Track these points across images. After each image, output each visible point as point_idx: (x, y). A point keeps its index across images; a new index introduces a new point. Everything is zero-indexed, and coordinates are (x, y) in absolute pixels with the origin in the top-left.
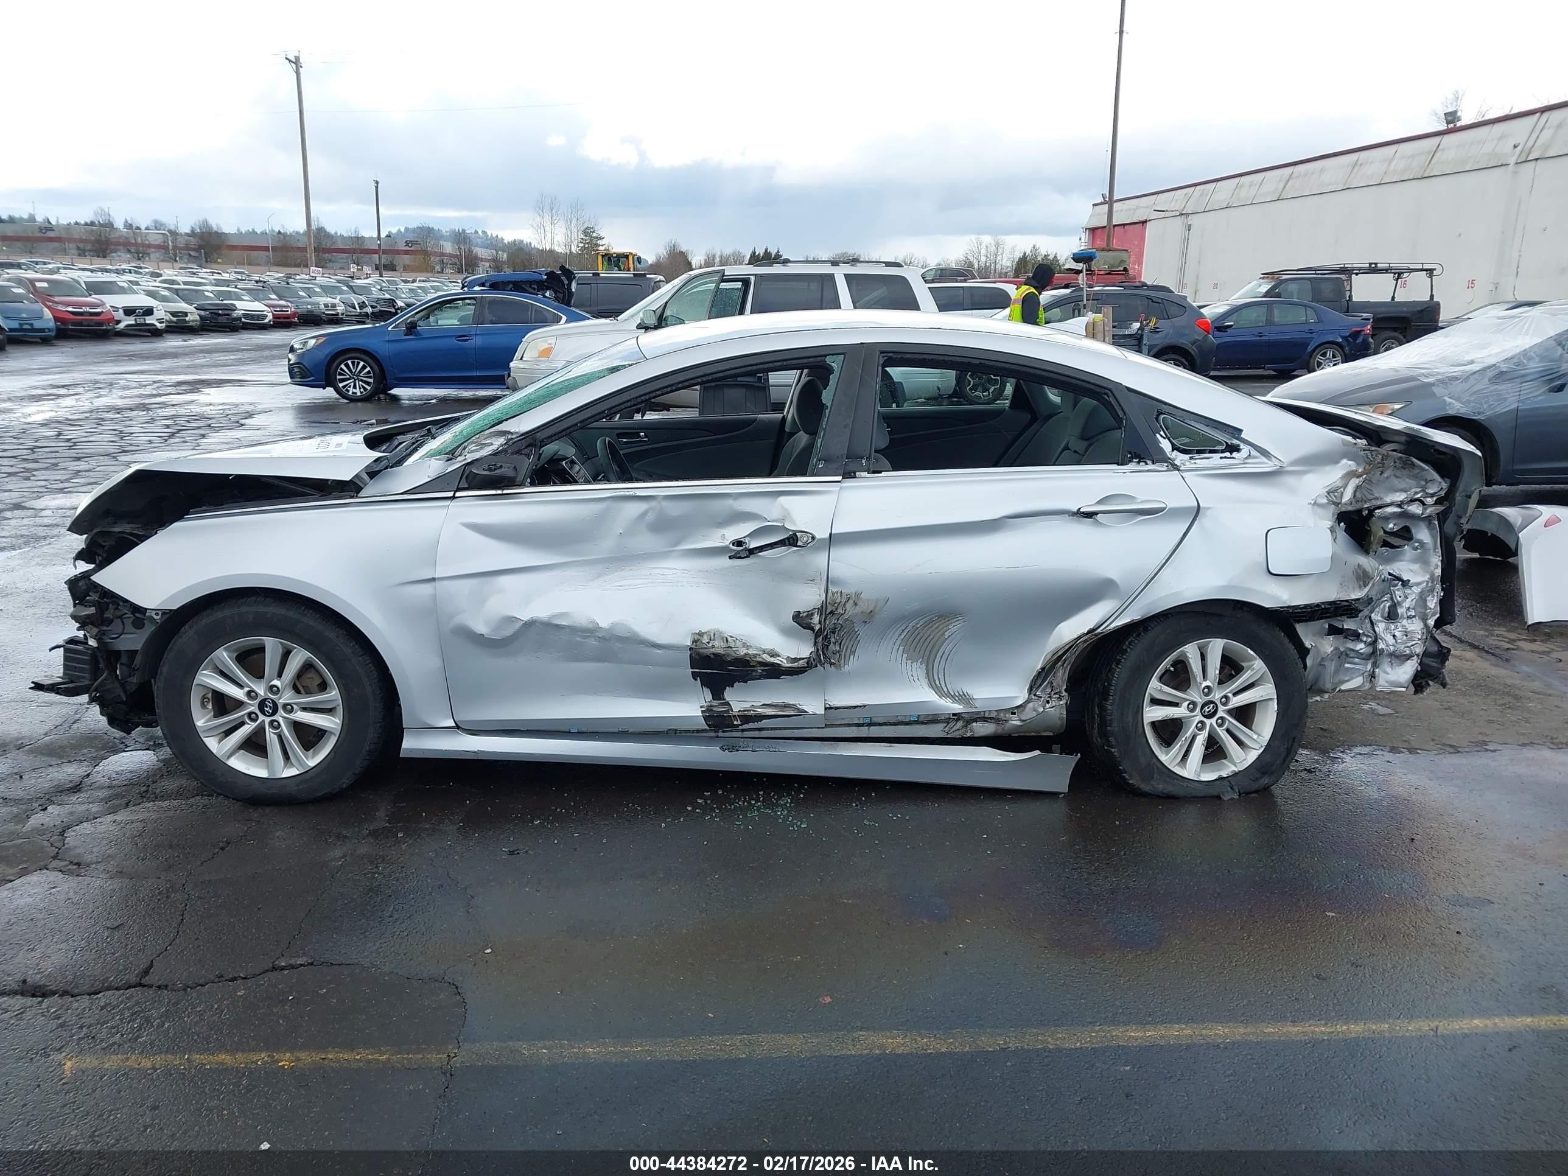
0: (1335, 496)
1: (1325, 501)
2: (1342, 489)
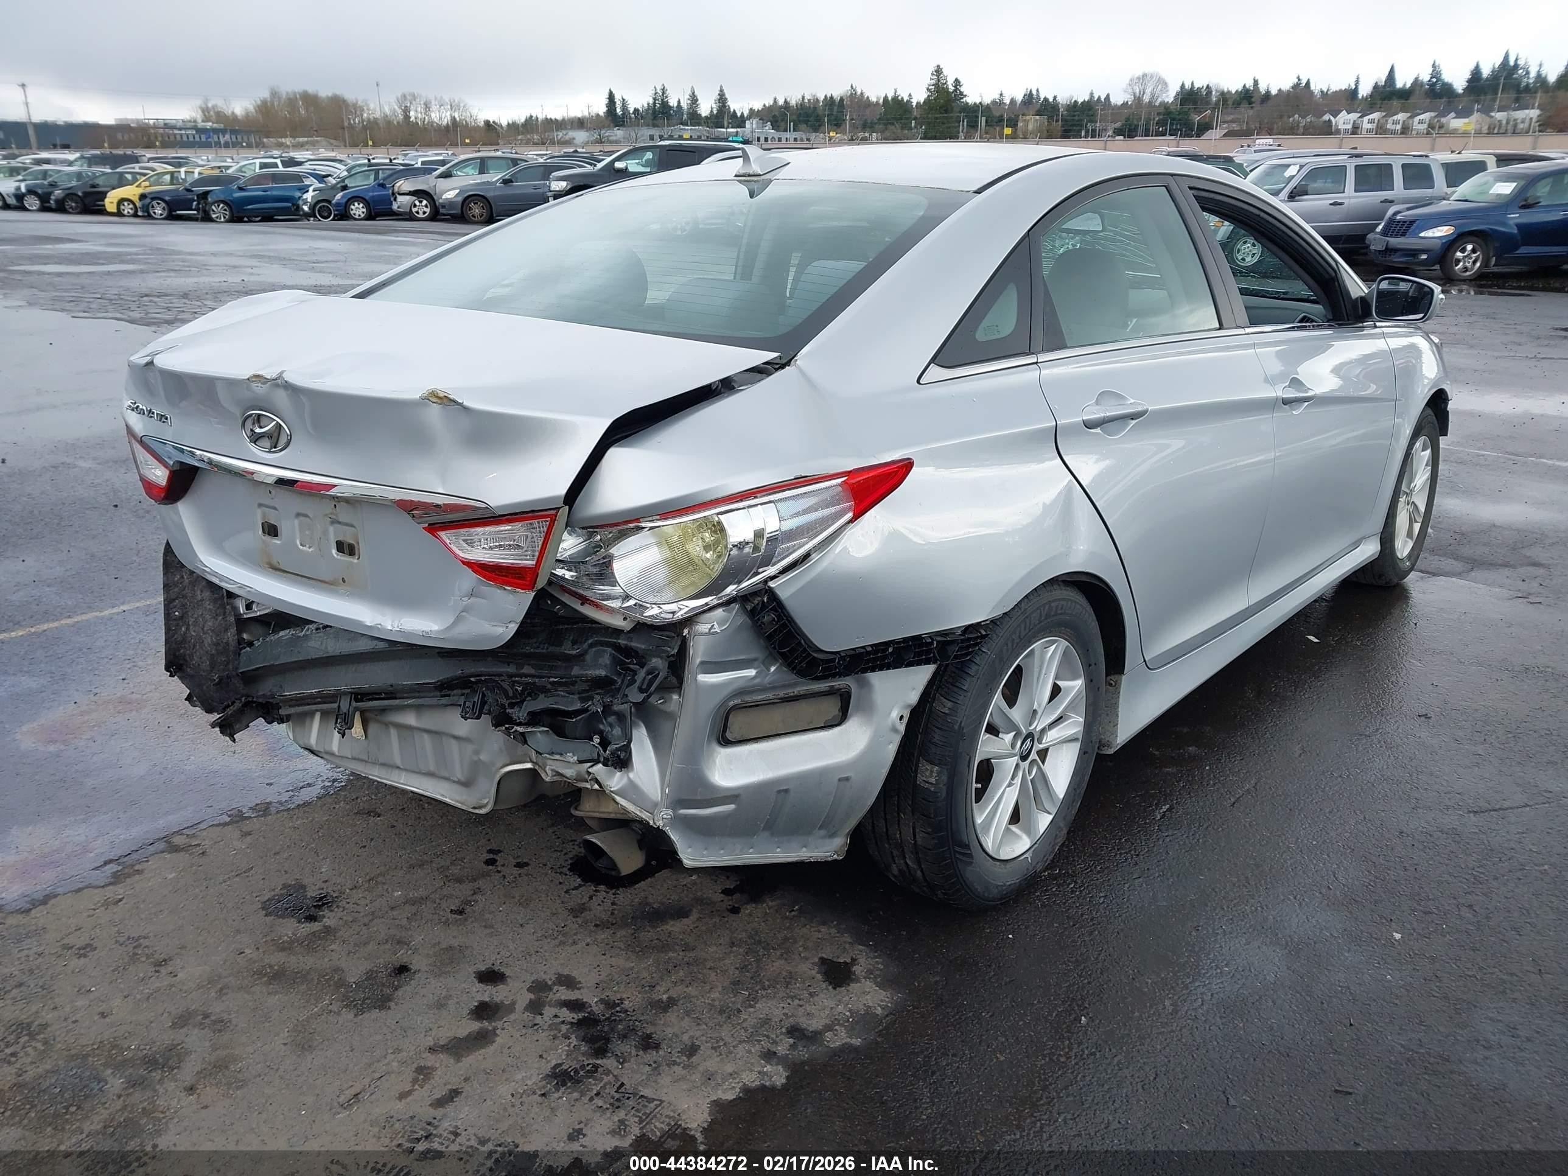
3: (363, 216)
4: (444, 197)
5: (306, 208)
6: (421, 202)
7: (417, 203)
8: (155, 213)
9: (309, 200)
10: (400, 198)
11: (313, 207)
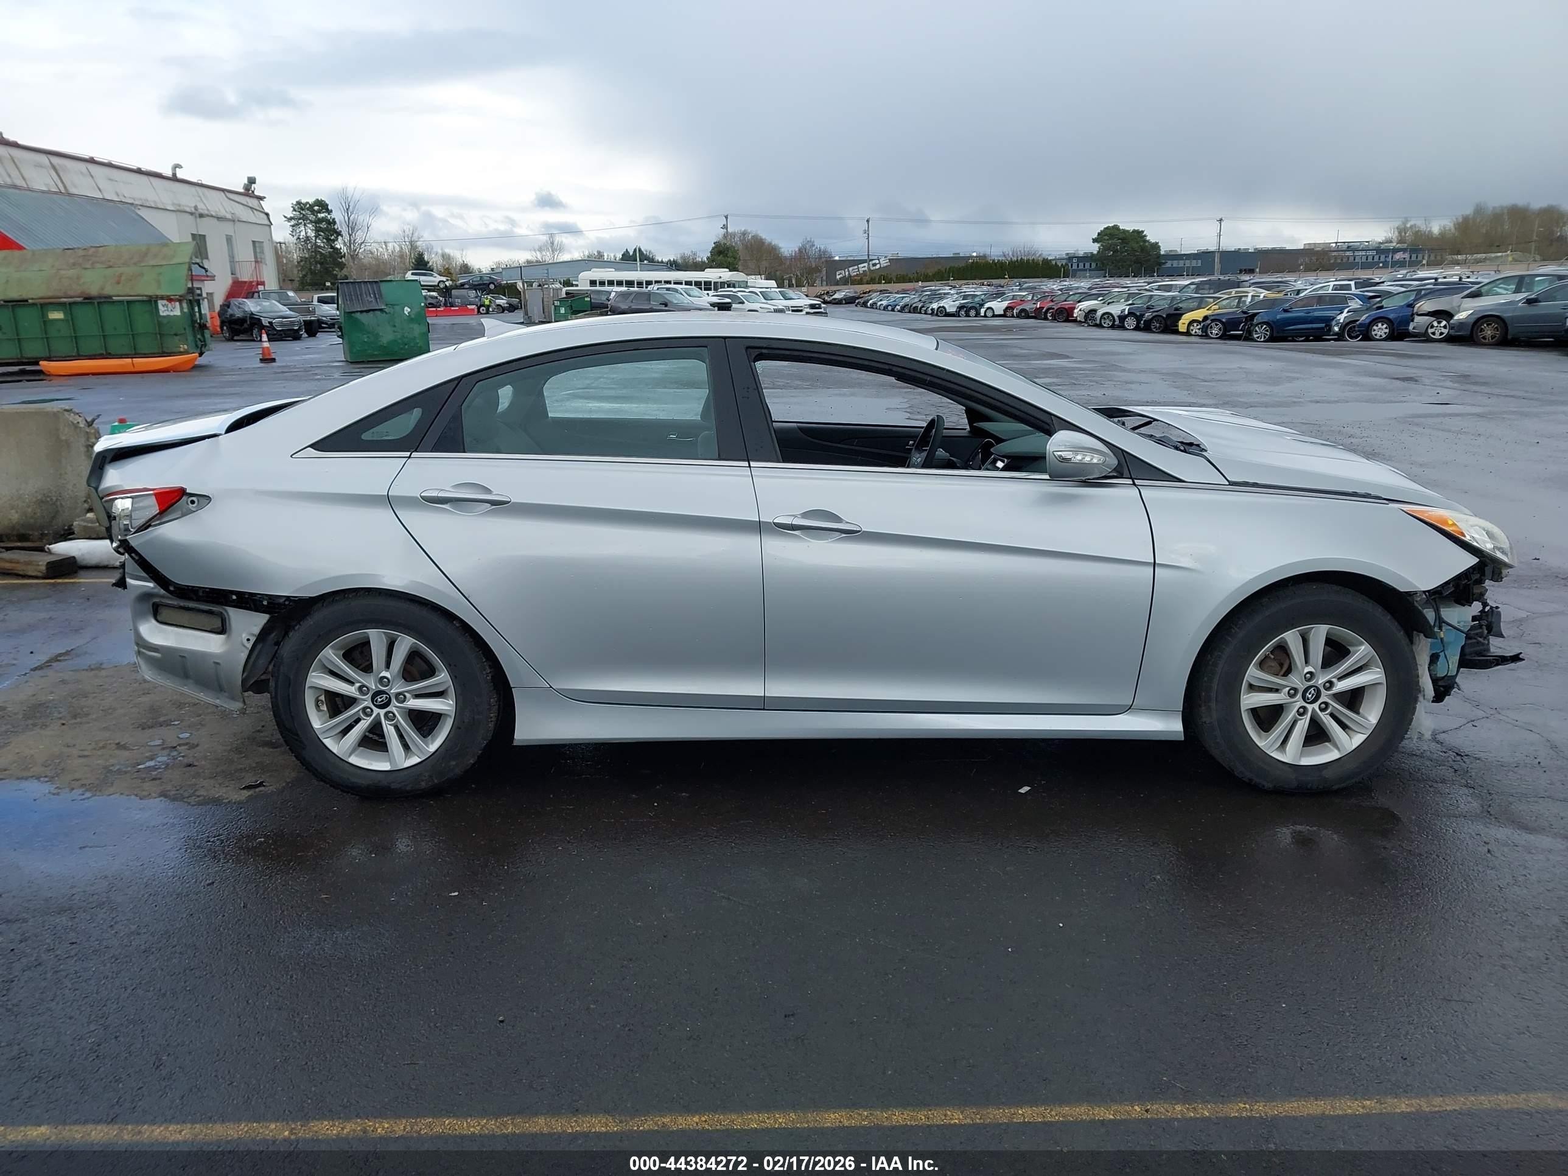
3: (1384, 336)
4: (1456, 318)
5: (1336, 329)
6: (1439, 323)
7: (1435, 324)
8: (1211, 333)
9: (1341, 321)
10: (1417, 319)
11: (1343, 327)
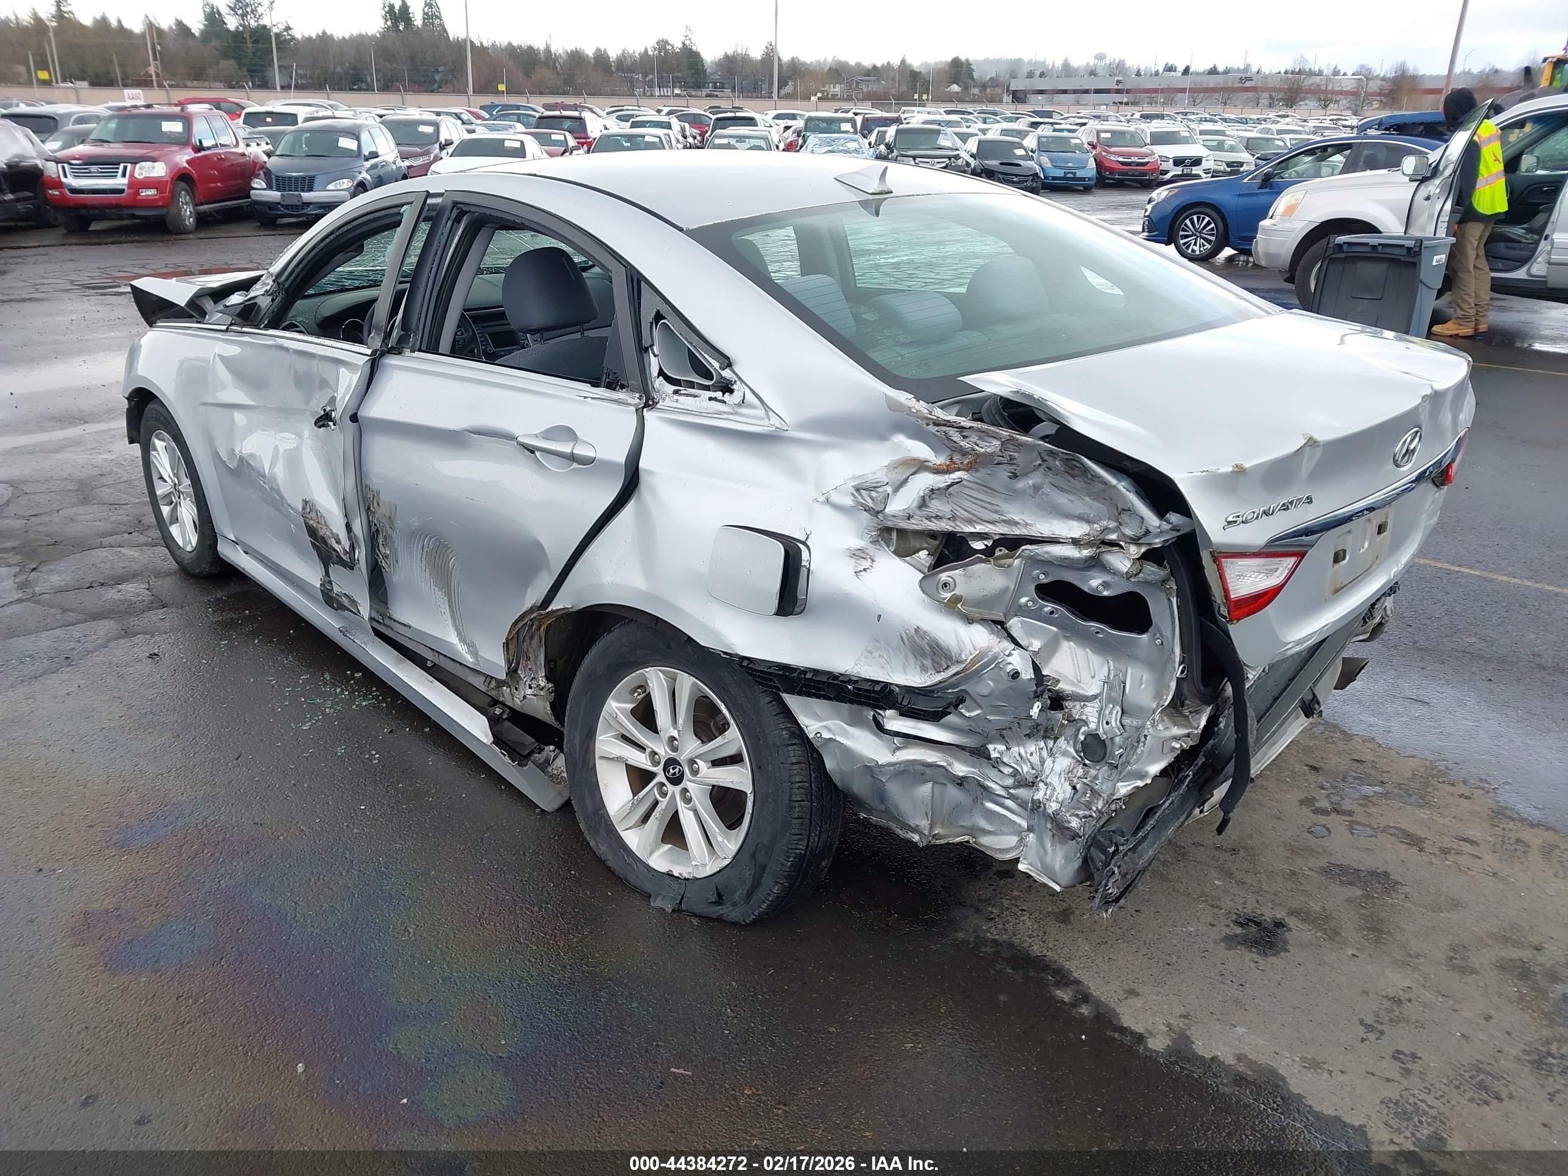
0: (872, 498)
1: (849, 501)
2: (889, 489)
